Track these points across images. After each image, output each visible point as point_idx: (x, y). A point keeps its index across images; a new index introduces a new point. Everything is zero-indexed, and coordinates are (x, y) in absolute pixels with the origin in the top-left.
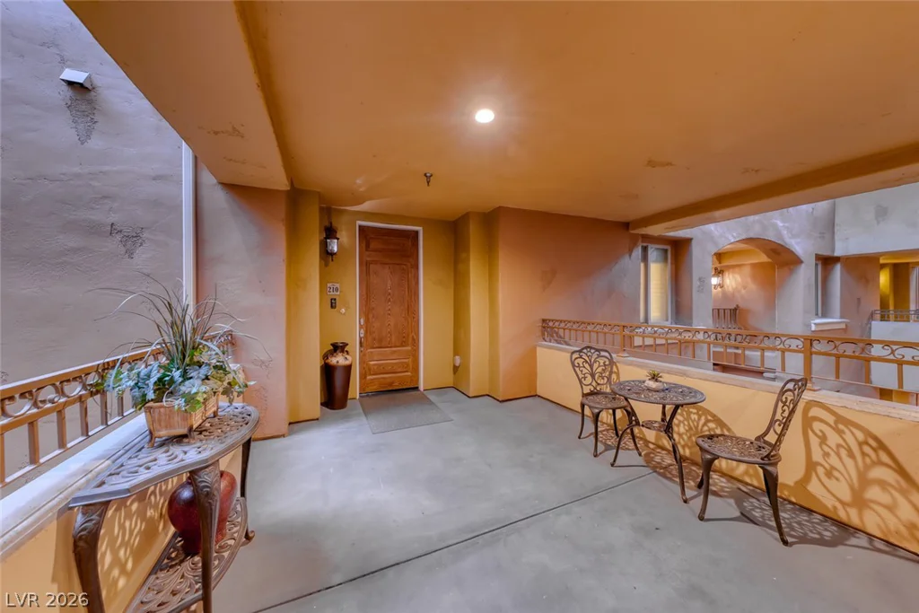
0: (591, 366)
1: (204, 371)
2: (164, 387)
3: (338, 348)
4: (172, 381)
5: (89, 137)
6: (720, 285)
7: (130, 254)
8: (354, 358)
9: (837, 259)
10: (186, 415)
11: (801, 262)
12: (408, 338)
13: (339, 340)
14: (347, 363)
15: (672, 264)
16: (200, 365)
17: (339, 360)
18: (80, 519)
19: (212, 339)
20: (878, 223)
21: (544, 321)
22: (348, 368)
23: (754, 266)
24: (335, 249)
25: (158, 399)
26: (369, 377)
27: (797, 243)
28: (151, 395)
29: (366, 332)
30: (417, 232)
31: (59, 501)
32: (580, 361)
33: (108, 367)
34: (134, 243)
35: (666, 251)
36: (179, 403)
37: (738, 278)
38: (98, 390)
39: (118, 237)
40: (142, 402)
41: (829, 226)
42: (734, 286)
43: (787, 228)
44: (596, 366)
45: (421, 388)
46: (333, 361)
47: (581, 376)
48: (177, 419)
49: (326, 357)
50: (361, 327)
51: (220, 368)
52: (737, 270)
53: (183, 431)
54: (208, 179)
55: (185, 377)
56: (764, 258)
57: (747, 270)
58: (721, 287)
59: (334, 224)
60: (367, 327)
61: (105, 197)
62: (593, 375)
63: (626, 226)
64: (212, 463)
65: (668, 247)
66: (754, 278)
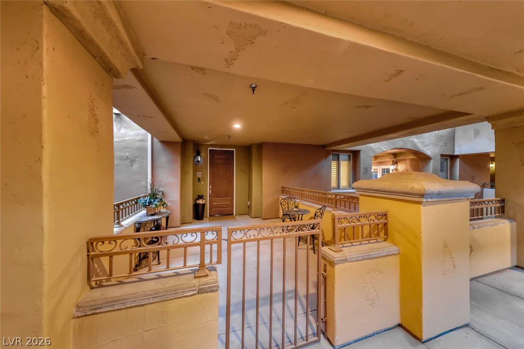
0: (288, 205)
1: (158, 200)
2: (150, 203)
3: (201, 197)
4: (151, 202)
5: (120, 129)
6: (395, 169)
7: (132, 165)
8: (206, 201)
9: (457, 156)
10: (155, 208)
11: (431, 159)
12: (229, 194)
13: (201, 194)
14: (203, 203)
15: (353, 161)
16: (157, 198)
17: (200, 202)
18: (137, 225)
19: (159, 192)
20: (475, 138)
21: (283, 187)
22: (204, 205)
23: (411, 160)
24: (199, 160)
25: (149, 205)
26: (213, 209)
27: (428, 149)
28: (147, 204)
29: (212, 192)
30: (233, 151)
31: (133, 223)
32: (284, 203)
33: (139, 198)
34: (133, 162)
35: (350, 156)
36: (154, 206)
37: (404, 166)
38: (136, 203)
39: (129, 160)
40: (145, 206)
41: (452, 139)
42: (402, 170)
43: (421, 142)
44: (290, 204)
45: (234, 214)
46: (198, 202)
47: (283, 208)
48: (152, 210)
49: (195, 200)
50: (210, 189)
51: (161, 200)
52: (403, 162)
53: (154, 213)
54: (156, 140)
55: (154, 201)
56: (412, 157)
57: (408, 162)
58: (396, 170)
59: (200, 149)
60: (212, 190)
61: (125, 148)
62: (288, 208)
63: (324, 146)
64: (160, 219)
65: (351, 154)
66: (411, 165)
